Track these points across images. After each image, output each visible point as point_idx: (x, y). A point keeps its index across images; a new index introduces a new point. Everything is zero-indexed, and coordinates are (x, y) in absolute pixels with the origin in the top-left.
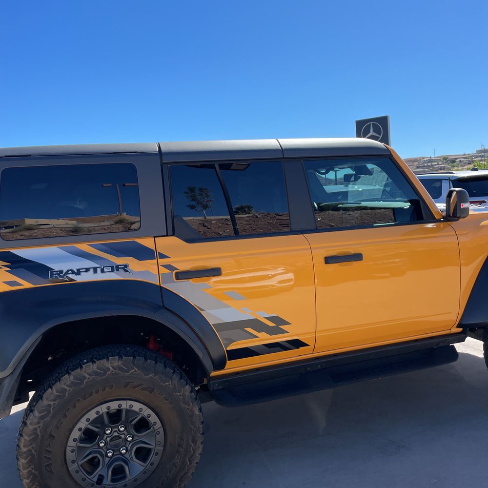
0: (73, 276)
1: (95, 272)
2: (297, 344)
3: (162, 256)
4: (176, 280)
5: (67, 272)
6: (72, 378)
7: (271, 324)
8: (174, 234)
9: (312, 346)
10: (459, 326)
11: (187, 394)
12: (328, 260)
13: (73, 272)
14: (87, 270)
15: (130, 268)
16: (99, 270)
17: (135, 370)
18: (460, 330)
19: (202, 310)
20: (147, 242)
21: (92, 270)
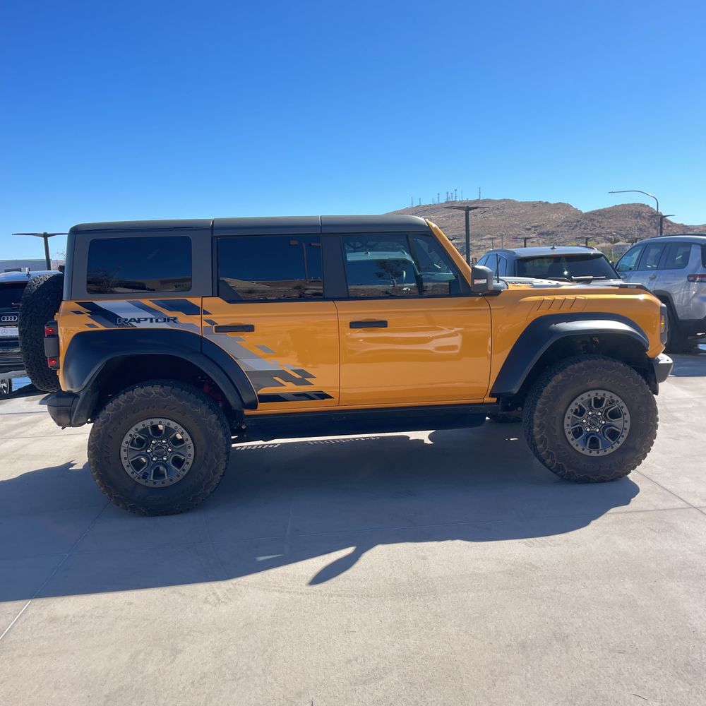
0: (134, 323)
1: (151, 321)
2: (322, 396)
3: (206, 313)
4: (216, 332)
5: (131, 320)
6: (126, 396)
7: (297, 376)
8: (218, 296)
9: (336, 399)
10: (492, 395)
11: (213, 421)
12: (354, 325)
13: (135, 320)
14: (146, 319)
15: (179, 320)
16: (154, 320)
17: (171, 397)
18: (494, 400)
19: (236, 359)
20: (196, 301)
21: (149, 320)
